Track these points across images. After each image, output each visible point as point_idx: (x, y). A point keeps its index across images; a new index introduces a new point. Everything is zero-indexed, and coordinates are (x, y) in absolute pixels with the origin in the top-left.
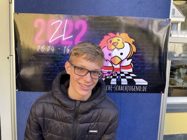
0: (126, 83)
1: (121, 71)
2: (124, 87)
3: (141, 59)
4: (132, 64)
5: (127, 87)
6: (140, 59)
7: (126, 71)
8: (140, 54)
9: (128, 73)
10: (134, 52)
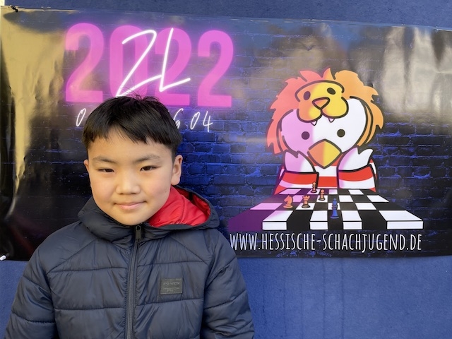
0: (359, 226)
1: (341, 187)
2: (353, 238)
3: (399, 148)
4: (373, 164)
5: (362, 237)
6: (396, 150)
7: (355, 187)
8: (396, 135)
9: (362, 193)
10: (377, 126)
